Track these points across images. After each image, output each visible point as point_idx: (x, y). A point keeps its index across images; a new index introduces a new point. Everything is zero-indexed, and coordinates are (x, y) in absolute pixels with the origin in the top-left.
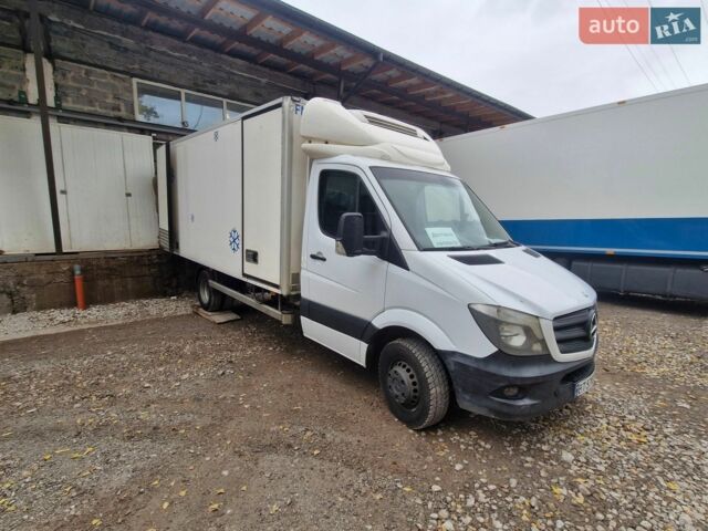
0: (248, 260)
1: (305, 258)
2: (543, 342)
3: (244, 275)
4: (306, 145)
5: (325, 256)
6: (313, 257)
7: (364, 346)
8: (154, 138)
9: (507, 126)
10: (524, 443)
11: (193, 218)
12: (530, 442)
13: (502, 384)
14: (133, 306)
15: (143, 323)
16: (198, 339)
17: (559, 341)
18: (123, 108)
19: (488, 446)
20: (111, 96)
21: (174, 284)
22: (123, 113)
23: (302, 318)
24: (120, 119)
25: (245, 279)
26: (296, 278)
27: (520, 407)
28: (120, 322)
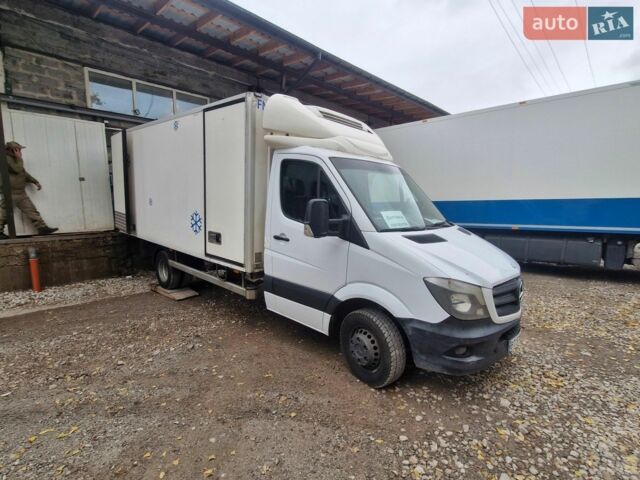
0: (211, 241)
1: (269, 240)
2: (485, 308)
3: (207, 255)
4: (268, 137)
5: (288, 237)
6: (276, 238)
7: (327, 317)
8: (107, 125)
9: (429, 120)
10: (469, 394)
11: (151, 202)
12: (473, 392)
13: (454, 345)
14: (89, 286)
15: (103, 302)
16: (161, 316)
17: (497, 306)
18: (75, 96)
19: (440, 399)
20: (62, 84)
21: (129, 264)
22: (75, 101)
23: (265, 293)
24: (72, 106)
25: (207, 259)
26: (259, 257)
27: (468, 363)
28: (79, 303)
